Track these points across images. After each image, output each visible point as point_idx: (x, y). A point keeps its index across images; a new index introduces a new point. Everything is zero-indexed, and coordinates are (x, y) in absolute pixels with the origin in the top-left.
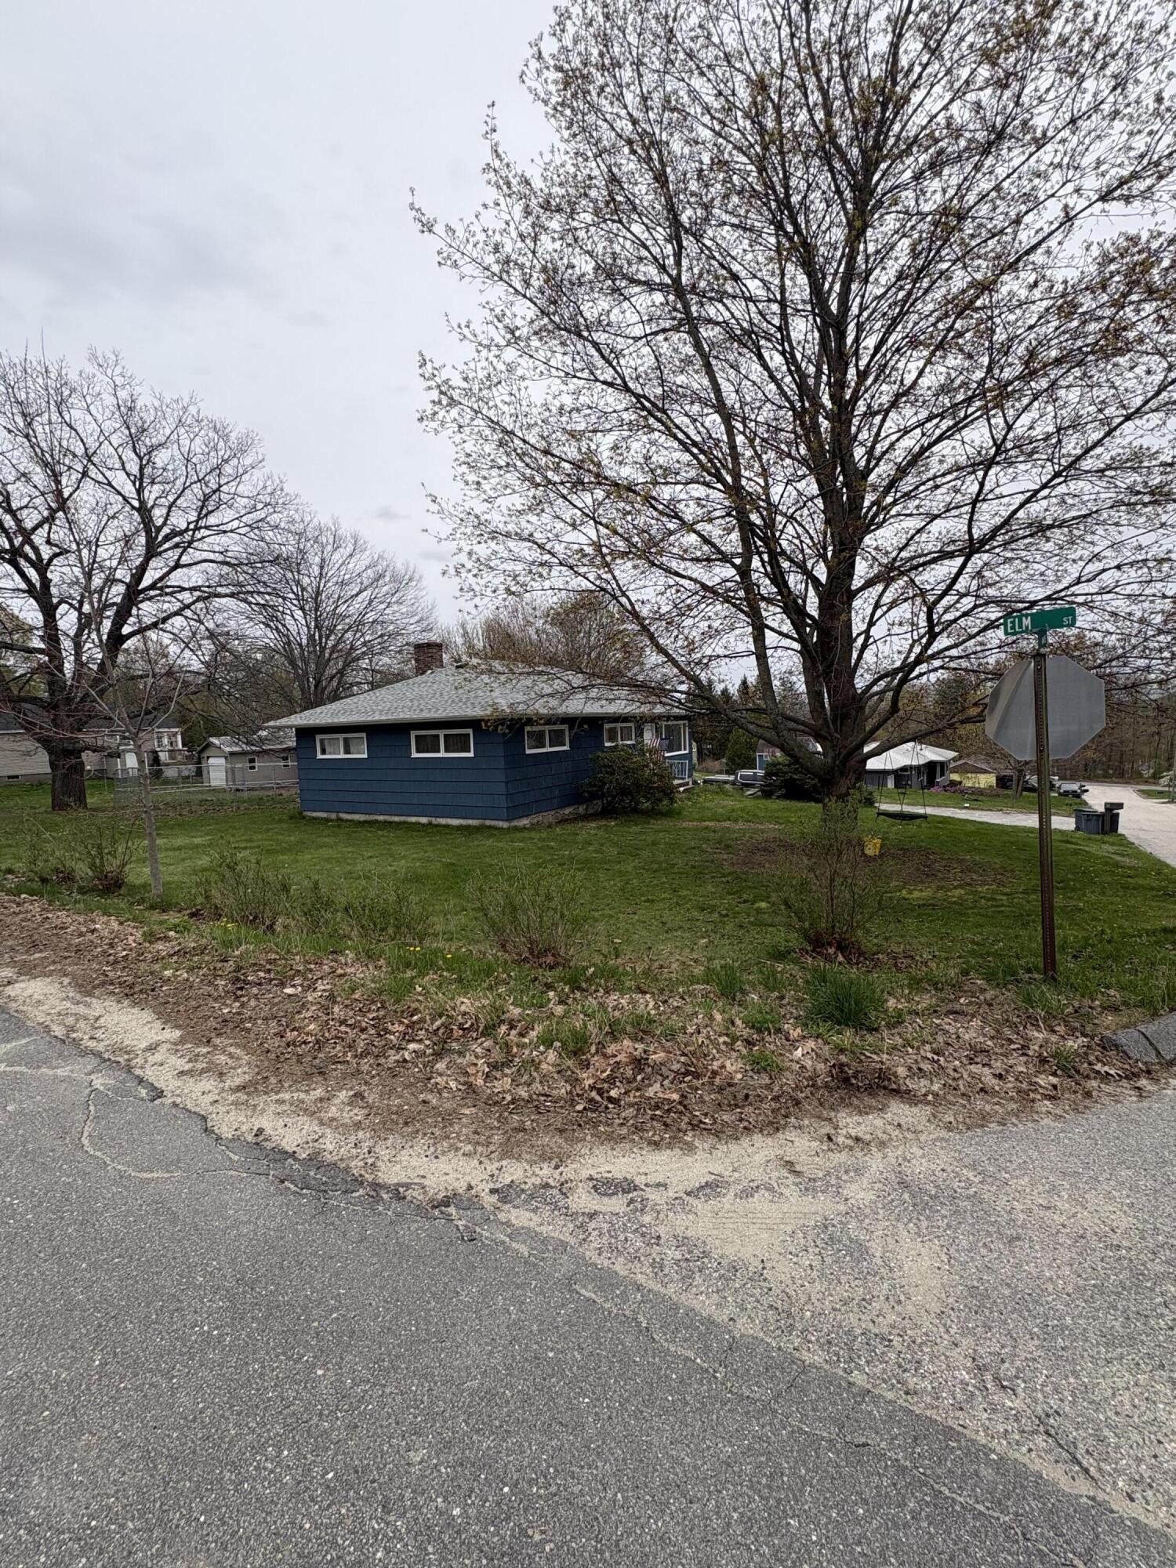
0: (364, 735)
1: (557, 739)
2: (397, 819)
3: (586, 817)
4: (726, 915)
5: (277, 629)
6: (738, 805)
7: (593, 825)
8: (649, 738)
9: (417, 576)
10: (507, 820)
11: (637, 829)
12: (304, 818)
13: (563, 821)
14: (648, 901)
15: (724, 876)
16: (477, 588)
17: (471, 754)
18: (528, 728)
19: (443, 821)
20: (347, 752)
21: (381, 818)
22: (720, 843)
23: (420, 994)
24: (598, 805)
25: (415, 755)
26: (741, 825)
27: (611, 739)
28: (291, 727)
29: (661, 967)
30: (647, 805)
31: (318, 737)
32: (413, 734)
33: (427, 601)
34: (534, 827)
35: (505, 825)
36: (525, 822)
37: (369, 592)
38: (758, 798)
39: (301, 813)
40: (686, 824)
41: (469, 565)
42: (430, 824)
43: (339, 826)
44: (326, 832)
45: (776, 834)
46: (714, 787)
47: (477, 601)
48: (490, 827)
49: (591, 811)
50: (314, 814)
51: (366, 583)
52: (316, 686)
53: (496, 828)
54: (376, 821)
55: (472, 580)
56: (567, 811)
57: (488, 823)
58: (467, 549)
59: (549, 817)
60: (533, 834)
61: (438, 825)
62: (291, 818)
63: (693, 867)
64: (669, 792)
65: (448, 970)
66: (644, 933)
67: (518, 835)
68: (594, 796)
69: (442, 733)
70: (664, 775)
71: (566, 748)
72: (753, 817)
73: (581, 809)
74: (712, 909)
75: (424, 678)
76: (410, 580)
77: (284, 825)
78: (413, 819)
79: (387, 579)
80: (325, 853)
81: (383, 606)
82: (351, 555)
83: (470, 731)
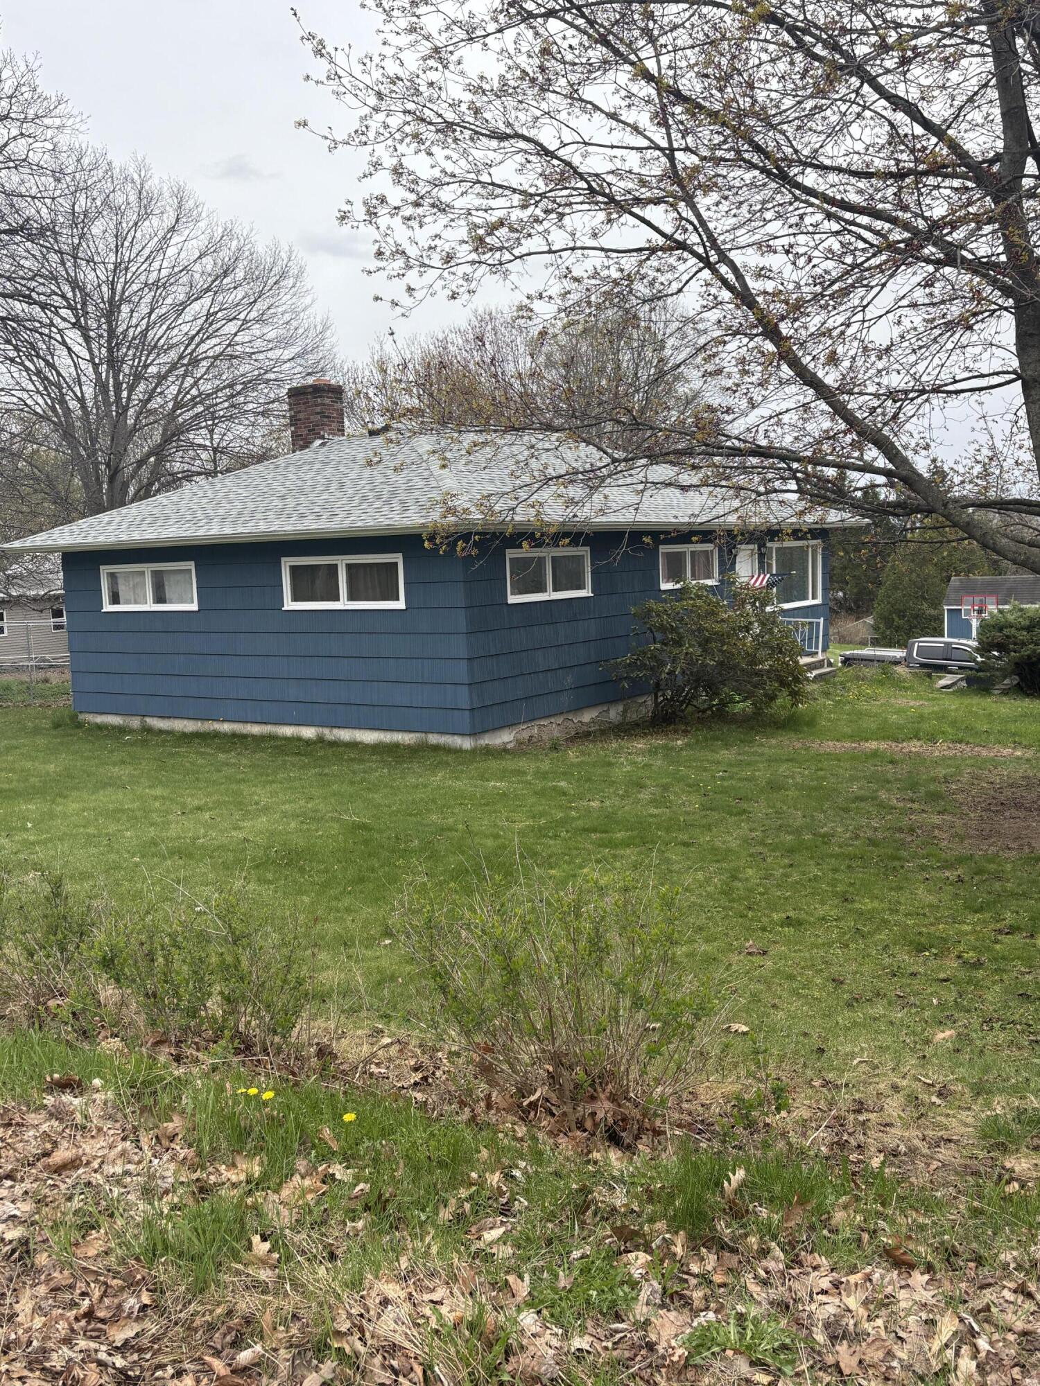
0: (191, 565)
1: (567, 576)
2: (256, 729)
3: (625, 730)
4: (978, 965)
5: (38, 372)
6: (929, 708)
7: (641, 744)
8: (746, 570)
9: (294, 271)
10: (473, 734)
11: (726, 755)
12: (80, 725)
13: (582, 736)
14: (788, 922)
15: (948, 865)
16: (412, 251)
17: (400, 605)
18: (511, 554)
19: (345, 735)
20: (160, 599)
21: (226, 727)
22: (914, 786)
23: (263, 1262)
24: (646, 705)
25: (290, 605)
26: (941, 749)
27: (675, 575)
28: (51, 550)
29: (860, 1107)
30: (741, 706)
31: (105, 570)
32: (287, 563)
33: (315, 315)
34: (522, 749)
35: (466, 743)
36: (505, 738)
37: (206, 300)
38: (961, 692)
39: (74, 718)
40: (830, 746)
41: (396, 195)
42: (320, 740)
43: (144, 743)
44: (117, 756)
45: (1023, 770)
46: (868, 671)
47: (412, 277)
48: (436, 748)
49: (633, 716)
50: (99, 719)
51: (200, 282)
52: (112, 480)
53: (448, 750)
54: (216, 735)
55: (401, 234)
56: (587, 716)
57: (433, 739)
58: (389, 162)
59: (552, 728)
60: (522, 763)
61: (335, 744)
62: (57, 726)
63: (872, 842)
64: (791, 680)
65: (348, 1159)
66: (796, 1005)
67: (494, 764)
68: (638, 689)
69: (342, 562)
70: (783, 648)
71: (585, 593)
72: (964, 734)
73: (615, 713)
74: (942, 947)
75: (307, 454)
76: (283, 275)
77: (41, 741)
78: (288, 731)
79: (240, 274)
80: (108, 798)
81: (231, 328)
82: (172, 229)
83: (398, 558)
